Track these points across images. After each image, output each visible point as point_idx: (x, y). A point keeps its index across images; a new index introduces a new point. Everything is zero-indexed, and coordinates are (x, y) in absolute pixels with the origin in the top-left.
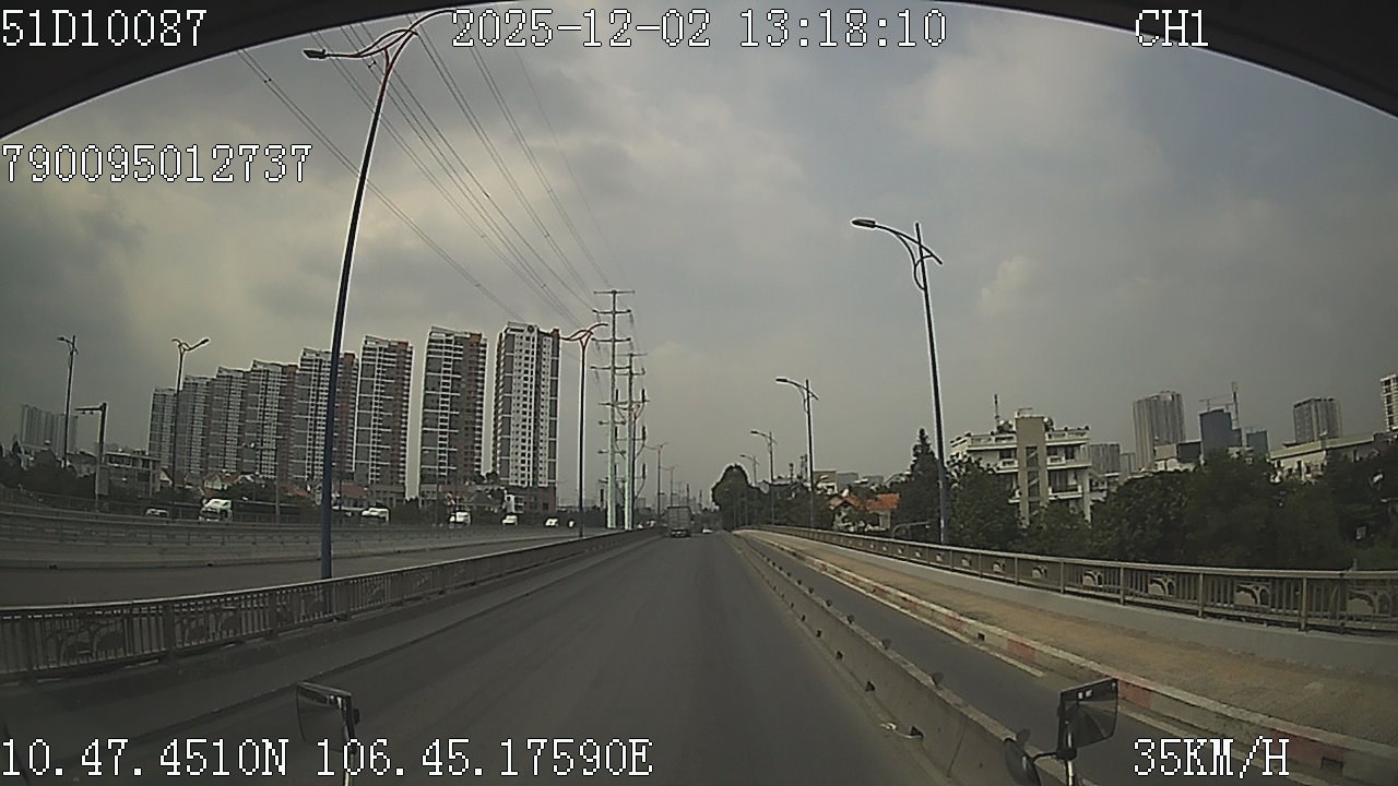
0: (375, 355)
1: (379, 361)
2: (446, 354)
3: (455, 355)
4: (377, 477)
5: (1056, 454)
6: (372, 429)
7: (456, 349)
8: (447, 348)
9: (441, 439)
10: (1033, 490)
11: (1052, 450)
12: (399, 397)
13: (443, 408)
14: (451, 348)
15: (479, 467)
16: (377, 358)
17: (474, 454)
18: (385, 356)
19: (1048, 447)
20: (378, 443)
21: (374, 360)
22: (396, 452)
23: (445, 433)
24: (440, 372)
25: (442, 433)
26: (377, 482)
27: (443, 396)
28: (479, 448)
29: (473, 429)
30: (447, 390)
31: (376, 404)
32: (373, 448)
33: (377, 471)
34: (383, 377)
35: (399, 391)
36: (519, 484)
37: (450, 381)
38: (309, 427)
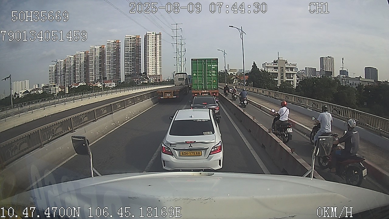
0: (110, 45)
1: (112, 46)
2: (130, 42)
3: (133, 42)
4: (113, 77)
5: (288, 69)
6: (111, 64)
7: (133, 40)
8: (130, 40)
9: (130, 65)
10: (282, 77)
11: (287, 68)
12: (118, 55)
13: (130, 56)
14: (131, 40)
15: (141, 71)
16: (111, 45)
17: (139, 68)
18: (113, 44)
19: (286, 67)
20: (113, 68)
21: (110, 46)
22: (118, 69)
23: (131, 63)
24: (129, 47)
25: (130, 63)
26: (113, 79)
27: (130, 53)
28: (141, 66)
29: (139, 61)
30: (131, 51)
31: (112, 58)
32: (112, 70)
33: (113, 76)
34: (113, 50)
35: (118, 53)
36: (152, 75)
37: (132, 49)
38: (93, 67)
